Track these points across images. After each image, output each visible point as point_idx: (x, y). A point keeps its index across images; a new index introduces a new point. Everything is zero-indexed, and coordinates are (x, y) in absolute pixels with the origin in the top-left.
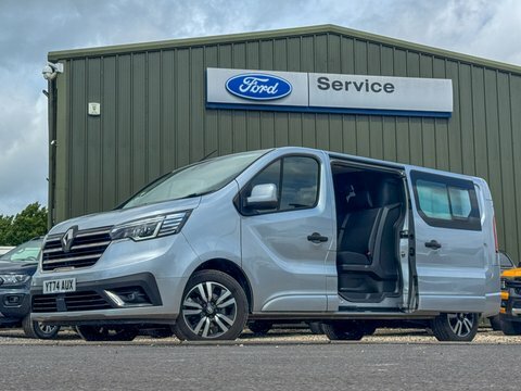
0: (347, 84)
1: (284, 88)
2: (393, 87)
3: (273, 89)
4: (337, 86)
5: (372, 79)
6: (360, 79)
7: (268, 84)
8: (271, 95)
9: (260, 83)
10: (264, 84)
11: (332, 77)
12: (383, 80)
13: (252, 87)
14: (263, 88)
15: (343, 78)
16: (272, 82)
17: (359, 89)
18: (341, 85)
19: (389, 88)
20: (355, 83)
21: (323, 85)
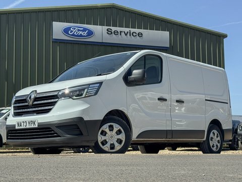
0: (121, 32)
1: (90, 33)
2: (142, 34)
3: (85, 33)
4: (116, 33)
5: (133, 30)
6: (126, 30)
7: (83, 31)
8: (84, 36)
9: (79, 30)
10: (81, 31)
11: (114, 29)
12: (137, 31)
13: (75, 32)
14: (80, 32)
15: (119, 29)
16: (85, 30)
17: (126, 35)
18: (118, 32)
19: (140, 35)
20: (124, 32)
21: (109, 32)
